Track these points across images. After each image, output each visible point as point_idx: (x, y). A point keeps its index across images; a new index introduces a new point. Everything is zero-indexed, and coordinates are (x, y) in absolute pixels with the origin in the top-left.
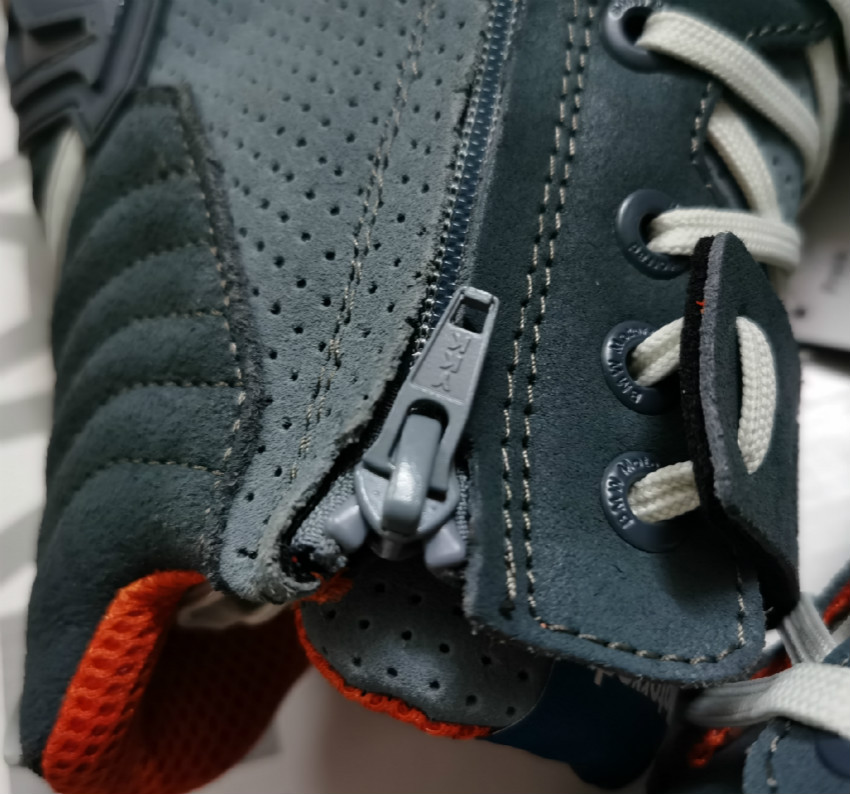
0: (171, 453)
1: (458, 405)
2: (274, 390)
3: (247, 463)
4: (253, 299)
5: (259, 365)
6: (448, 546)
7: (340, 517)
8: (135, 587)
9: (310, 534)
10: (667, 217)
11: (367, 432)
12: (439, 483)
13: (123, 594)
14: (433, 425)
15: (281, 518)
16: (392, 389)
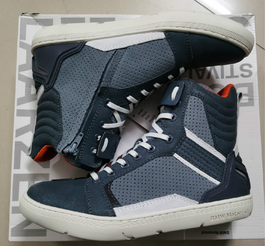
0: (53, 136)
1: (78, 143)
2: (63, 135)
3: (60, 141)
4: (63, 125)
5: (62, 132)
6: (75, 154)
7: (66, 150)
8: (47, 146)
9: (64, 151)
10: (105, 124)
11: (70, 144)
12: (76, 149)
13: (45, 146)
14: (76, 144)
15: (62, 149)
16: (73, 140)
